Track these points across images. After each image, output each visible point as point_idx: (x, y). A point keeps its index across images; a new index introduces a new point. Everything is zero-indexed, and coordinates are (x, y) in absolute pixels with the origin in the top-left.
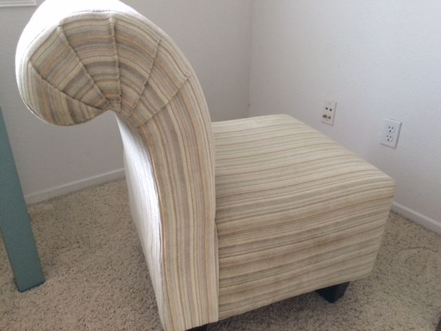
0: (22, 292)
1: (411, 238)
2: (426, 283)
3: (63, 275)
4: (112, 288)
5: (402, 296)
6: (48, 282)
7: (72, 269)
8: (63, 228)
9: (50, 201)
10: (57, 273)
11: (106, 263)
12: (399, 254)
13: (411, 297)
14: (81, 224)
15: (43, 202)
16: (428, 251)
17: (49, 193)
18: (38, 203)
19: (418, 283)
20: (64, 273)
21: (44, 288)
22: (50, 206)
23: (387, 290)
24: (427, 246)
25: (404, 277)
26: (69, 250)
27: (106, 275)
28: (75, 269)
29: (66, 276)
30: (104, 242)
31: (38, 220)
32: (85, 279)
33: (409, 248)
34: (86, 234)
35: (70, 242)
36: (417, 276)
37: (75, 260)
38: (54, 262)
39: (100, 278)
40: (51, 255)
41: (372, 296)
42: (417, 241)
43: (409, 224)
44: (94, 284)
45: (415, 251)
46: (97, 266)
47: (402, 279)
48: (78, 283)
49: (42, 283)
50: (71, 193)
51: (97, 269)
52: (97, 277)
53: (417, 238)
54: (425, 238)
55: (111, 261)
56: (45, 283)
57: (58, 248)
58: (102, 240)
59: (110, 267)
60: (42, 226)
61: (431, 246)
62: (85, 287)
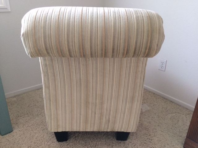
0: (3, 136)
1: (173, 109)
2: (179, 127)
3: (21, 128)
4: (43, 133)
5: (169, 133)
7: (25, 125)
8: (21, 108)
9: (15, 96)
10: (18, 127)
11: (40, 122)
12: (168, 115)
13: (173, 133)
14: (29, 106)
15: (11, 97)
16: (180, 114)
17: (14, 93)
18: (9, 98)
19: (176, 127)
20: (22, 127)
21: (12, 134)
22: (15, 99)
23: (163, 130)
24: (179, 112)
25: (170, 125)
26: (23, 118)
27: (41, 127)
28: (27, 125)
29: (23, 128)
30: (39, 114)
31: (10, 105)
32: (31, 129)
33: (172, 113)
34: (31, 110)
35: (24, 114)
37: (27, 122)
38: (17, 123)
39: (38, 129)
40: (16, 120)
41: (156, 133)
42: (175, 110)
43: (172, 103)
44: (35, 132)
45: (174, 114)
46: (37, 124)
47: (169, 126)
48: (28, 131)
49: (12, 132)
50: (24, 93)
51: (37, 125)
52: (37, 129)
53: (175, 109)
54: (178, 109)
55: (43, 122)
56: (13, 132)
57: (18, 117)
58: (39, 113)
59: (42, 124)
60: (11, 107)
61: (181, 112)
62: (31, 133)
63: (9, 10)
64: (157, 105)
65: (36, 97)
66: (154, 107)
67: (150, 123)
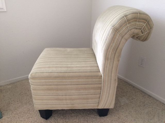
1: (150, 103)
3: (10, 115)
6: (4, 117)
7: (13, 113)
8: (13, 96)
9: (10, 84)
10: (8, 114)
12: (144, 110)
14: (20, 94)
15: (7, 85)
16: (156, 109)
17: (10, 81)
18: (5, 85)
20: (10, 114)
21: (1, 120)
22: (10, 86)
26: (14, 105)
27: (27, 115)
28: (15, 113)
29: (11, 115)
30: (27, 102)
31: (4, 92)
32: (18, 117)
33: (149, 108)
34: (21, 98)
35: (15, 101)
36: (151, 120)
37: (15, 109)
38: (7, 110)
39: (24, 117)
40: (7, 107)
42: (152, 105)
43: (150, 98)
44: (21, 119)
45: (151, 109)
48: (15, 119)
50: (19, 81)
51: (24, 113)
53: (152, 103)
54: (155, 104)
55: (30, 110)
56: (2, 118)
57: (9, 104)
59: (28, 112)
60: (5, 94)
61: (158, 107)
62: (17, 120)
63: (5, 10)
64: (135, 99)
65: (27, 85)
66: (132, 101)
67: (127, 117)
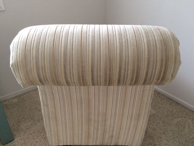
0: (4, 145)
1: (179, 112)
2: (185, 135)
3: (22, 136)
4: (45, 142)
5: (175, 142)
6: (15, 140)
7: (26, 133)
8: (22, 112)
9: (16, 97)
10: (20, 135)
11: (41, 129)
12: (173, 120)
13: (179, 142)
14: (30, 109)
15: (12, 98)
16: (186, 118)
17: (15, 94)
18: (10, 99)
19: (182, 135)
21: (14, 143)
23: (168, 139)
24: (185, 116)
25: (175, 132)
26: (25, 123)
27: (42, 135)
28: (28, 133)
29: (24, 136)
30: (40, 119)
31: (10, 108)
32: (32, 138)
33: (178, 117)
34: (32, 114)
35: (25, 119)
36: (181, 131)
37: (28, 128)
38: (18, 130)
39: (39, 137)
40: (17, 126)
41: (162, 143)
42: (181, 114)
43: (178, 106)
44: (36, 140)
45: (180, 119)
46: (38, 131)
47: (174, 133)
48: (29, 140)
49: (13, 140)
50: (25, 93)
51: (38, 132)
52: (38, 137)
53: (181, 112)
54: (185, 112)
56: (14, 140)
57: (19, 122)
58: (40, 117)
59: (44, 131)
60: (12, 111)
61: (187, 116)
62: (32, 142)
63: (3, 9)
64: (162, 108)
65: (37, 98)
66: (159, 110)
67: (155, 130)
